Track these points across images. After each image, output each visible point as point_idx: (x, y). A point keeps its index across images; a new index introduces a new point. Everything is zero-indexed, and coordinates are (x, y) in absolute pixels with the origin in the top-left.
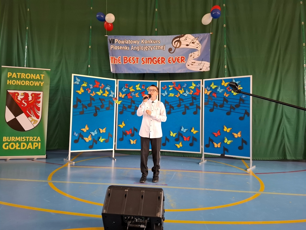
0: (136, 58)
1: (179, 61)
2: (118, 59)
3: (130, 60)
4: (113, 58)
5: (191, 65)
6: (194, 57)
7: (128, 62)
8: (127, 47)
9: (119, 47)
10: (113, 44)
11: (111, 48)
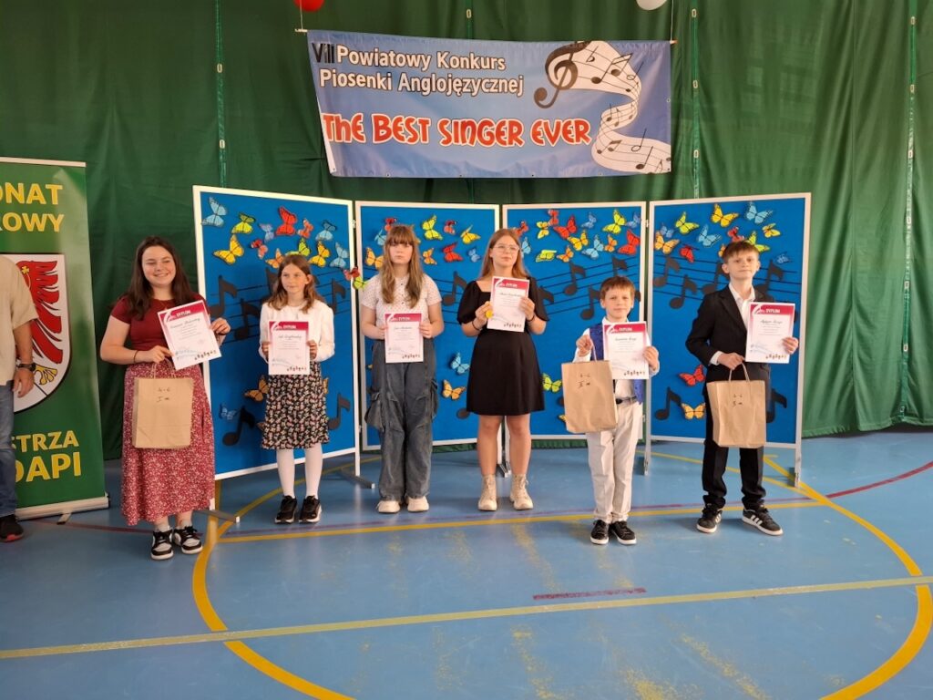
0: (421, 121)
1: (570, 136)
2: (350, 123)
3: (397, 129)
4: (332, 118)
5: (606, 152)
6: (617, 124)
7: (393, 135)
8: (384, 79)
9: (355, 78)
10: (328, 64)
11: (323, 78)
